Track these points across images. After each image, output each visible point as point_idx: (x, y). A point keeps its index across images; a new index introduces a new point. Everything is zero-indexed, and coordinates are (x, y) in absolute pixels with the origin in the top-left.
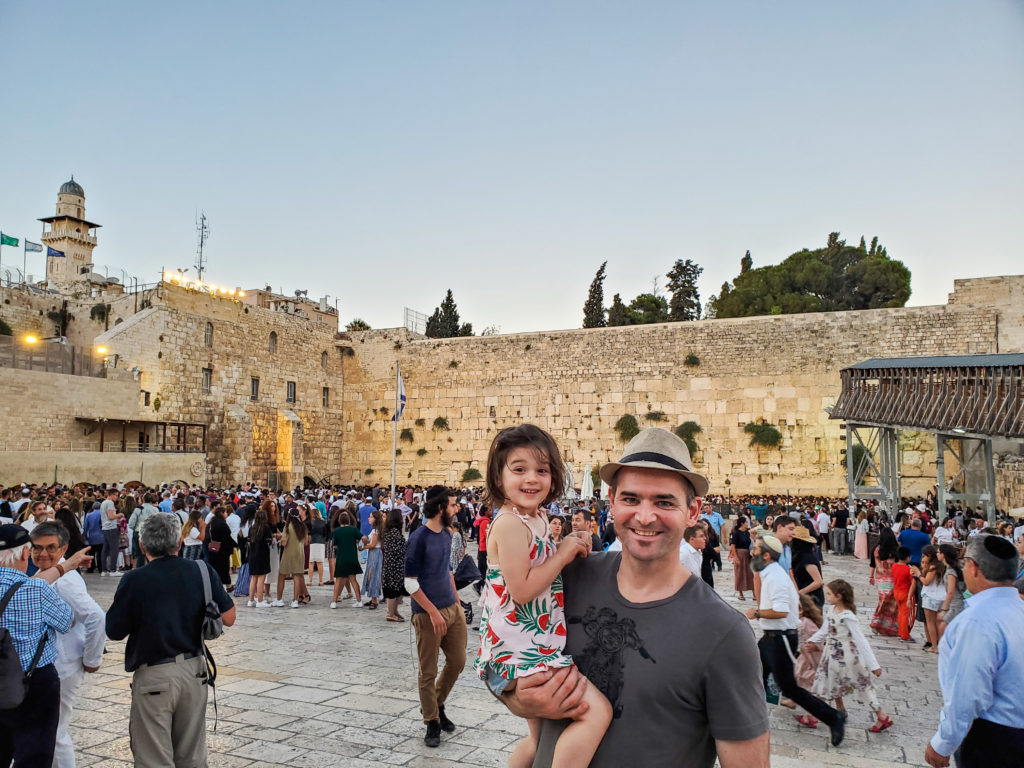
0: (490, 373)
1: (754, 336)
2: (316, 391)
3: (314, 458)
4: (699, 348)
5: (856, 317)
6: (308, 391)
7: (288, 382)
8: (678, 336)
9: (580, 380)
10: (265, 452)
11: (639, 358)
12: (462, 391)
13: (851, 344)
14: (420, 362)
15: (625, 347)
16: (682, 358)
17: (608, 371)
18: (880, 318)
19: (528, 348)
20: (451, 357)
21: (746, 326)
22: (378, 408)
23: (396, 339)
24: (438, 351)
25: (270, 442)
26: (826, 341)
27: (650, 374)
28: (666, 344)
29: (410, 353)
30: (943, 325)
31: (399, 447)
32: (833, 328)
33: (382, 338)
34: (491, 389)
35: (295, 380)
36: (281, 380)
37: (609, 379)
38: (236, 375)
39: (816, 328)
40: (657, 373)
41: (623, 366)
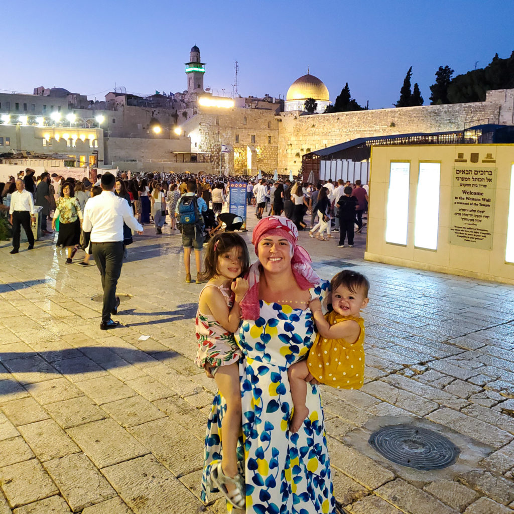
0: (326, 130)
1: (415, 115)
2: (265, 138)
3: (264, 164)
4: (396, 120)
5: (450, 107)
6: (261, 138)
7: (252, 135)
8: (389, 115)
9: (355, 133)
10: (242, 161)
11: (375, 124)
12: (316, 138)
13: (448, 119)
14: (303, 125)
15: (371, 119)
16: (390, 124)
17: (365, 129)
18: (459, 108)
19: (338, 119)
20: (312, 123)
21: (412, 111)
22: (289, 144)
23: (295, 115)
24: (309, 120)
25: (244, 158)
26: (439, 117)
27: (379, 131)
28: (385, 118)
29: (300, 121)
30: (481, 111)
31: (295, 160)
32: (442, 111)
33: (290, 115)
34: (325, 137)
35: (255, 134)
36: (249, 135)
37: (365, 133)
38: (229, 134)
39: (436, 112)
40: (381, 130)
41: (371, 127)
